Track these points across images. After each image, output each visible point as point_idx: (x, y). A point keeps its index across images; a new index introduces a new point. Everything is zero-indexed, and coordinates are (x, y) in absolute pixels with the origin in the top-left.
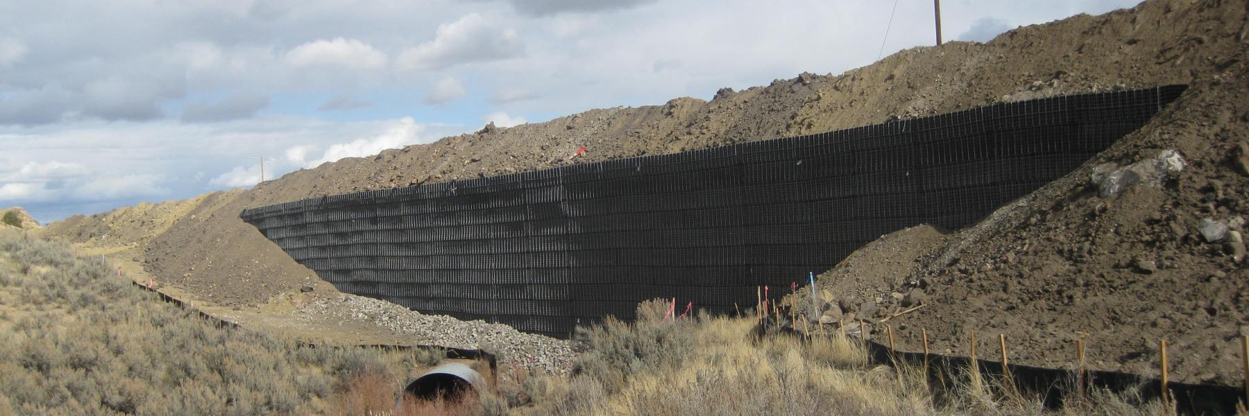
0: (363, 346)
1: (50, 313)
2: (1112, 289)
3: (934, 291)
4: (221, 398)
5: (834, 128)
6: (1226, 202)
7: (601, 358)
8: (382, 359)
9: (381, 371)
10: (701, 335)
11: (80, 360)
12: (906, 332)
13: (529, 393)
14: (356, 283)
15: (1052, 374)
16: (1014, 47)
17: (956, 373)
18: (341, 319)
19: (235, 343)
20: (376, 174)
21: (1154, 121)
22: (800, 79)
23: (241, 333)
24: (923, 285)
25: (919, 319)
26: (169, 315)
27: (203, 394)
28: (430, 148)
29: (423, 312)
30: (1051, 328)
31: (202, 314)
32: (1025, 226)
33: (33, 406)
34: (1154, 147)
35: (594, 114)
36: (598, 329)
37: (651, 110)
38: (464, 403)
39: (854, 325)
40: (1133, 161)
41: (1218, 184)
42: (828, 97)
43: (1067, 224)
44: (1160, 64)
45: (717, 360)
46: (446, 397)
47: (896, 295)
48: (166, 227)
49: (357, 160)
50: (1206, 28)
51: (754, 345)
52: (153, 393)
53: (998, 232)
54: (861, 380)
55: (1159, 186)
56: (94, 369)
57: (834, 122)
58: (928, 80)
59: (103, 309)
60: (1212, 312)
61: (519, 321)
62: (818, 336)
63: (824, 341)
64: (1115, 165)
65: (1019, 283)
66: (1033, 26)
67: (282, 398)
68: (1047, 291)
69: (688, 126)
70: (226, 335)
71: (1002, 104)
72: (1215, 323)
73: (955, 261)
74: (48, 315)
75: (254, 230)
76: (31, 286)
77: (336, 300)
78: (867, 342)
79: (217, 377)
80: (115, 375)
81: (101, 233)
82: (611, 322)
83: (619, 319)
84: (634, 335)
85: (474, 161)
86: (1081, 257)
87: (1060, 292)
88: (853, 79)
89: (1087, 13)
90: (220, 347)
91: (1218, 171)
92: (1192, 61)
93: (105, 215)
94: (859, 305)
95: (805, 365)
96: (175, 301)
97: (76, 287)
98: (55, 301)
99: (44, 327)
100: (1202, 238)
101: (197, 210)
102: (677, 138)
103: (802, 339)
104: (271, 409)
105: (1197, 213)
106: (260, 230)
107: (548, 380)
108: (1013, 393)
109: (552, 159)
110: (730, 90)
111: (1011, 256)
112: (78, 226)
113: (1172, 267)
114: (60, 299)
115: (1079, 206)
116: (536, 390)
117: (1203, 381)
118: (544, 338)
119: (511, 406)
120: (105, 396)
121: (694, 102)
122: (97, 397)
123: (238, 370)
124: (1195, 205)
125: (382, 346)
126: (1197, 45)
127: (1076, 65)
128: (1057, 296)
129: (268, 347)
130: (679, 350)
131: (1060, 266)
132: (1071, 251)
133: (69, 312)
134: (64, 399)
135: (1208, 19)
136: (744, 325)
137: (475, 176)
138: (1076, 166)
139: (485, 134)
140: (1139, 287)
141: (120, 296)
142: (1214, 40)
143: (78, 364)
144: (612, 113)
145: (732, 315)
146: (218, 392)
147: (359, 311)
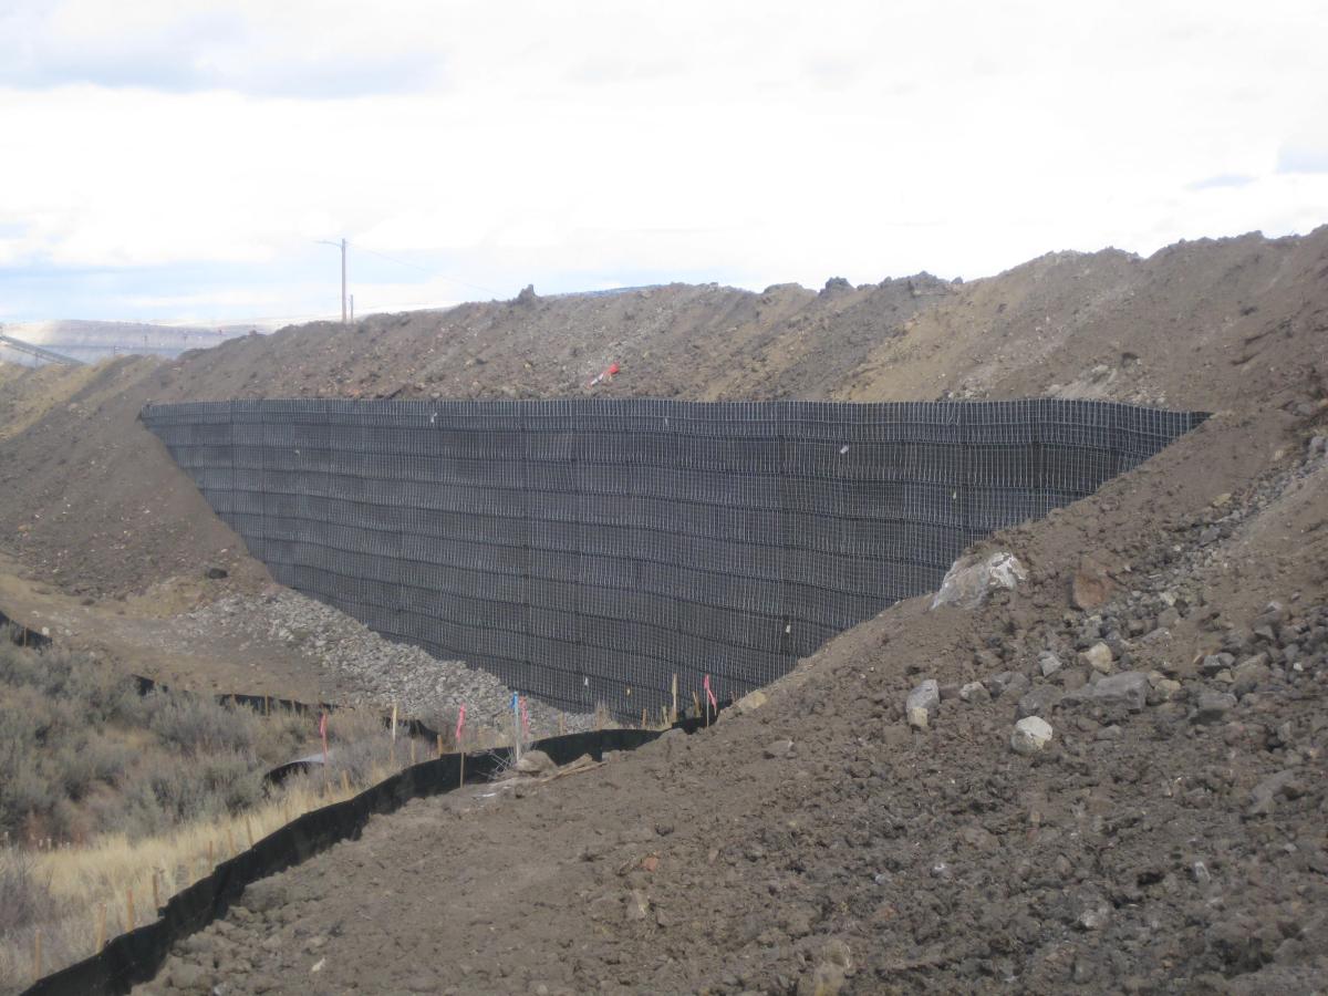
48: (33, 419)
77: (256, 599)
106: (167, 448)
110: (845, 282)
121: (797, 296)
147: (282, 626)
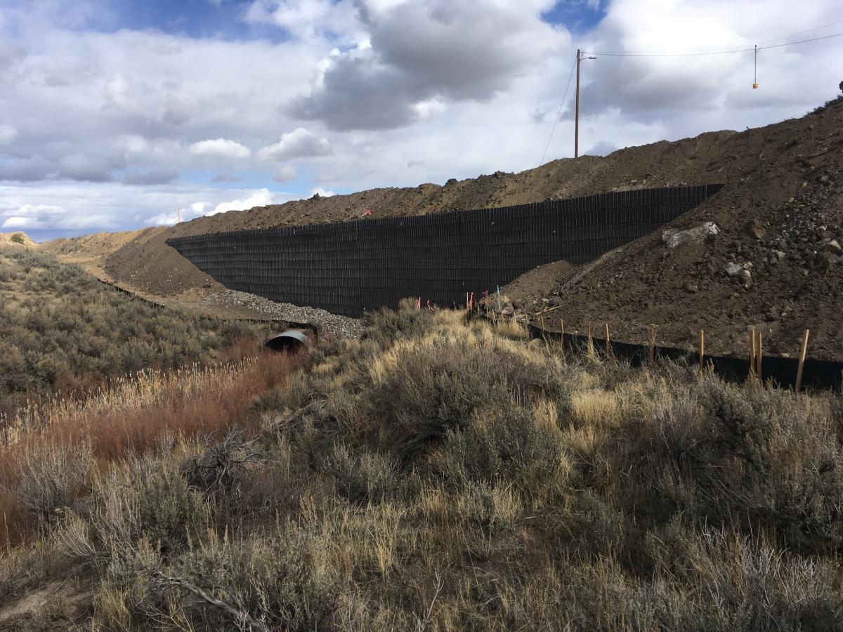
0: (241, 320)
1: (44, 297)
2: (671, 301)
3: (567, 298)
4: (154, 348)
5: (514, 204)
6: (742, 254)
7: (379, 330)
8: (251, 327)
9: (251, 334)
10: (435, 318)
11: (64, 325)
12: (550, 321)
13: (336, 348)
14: (236, 283)
15: (635, 347)
16: (621, 160)
17: (580, 344)
18: (227, 304)
19: (163, 317)
20: (249, 221)
21: (703, 205)
22: (496, 175)
23: (166, 311)
24: (561, 295)
25: (558, 314)
26: (121, 299)
27: (143, 346)
28: (281, 207)
29: (276, 301)
30: (634, 322)
31: (142, 299)
32: (621, 263)
33: (34, 352)
34: (701, 220)
35: (377, 191)
36: (377, 314)
37: (410, 190)
38: (299, 353)
39: (521, 316)
40: (688, 228)
41: (738, 242)
42: (511, 186)
43: (646, 263)
44: (708, 171)
45: (444, 333)
46: (288, 350)
47: (544, 300)
48: (119, 247)
49: (238, 212)
50: (739, 150)
51: (465, 325)
52: (111, 345)
53: (605, 266)
54: (525, 346)
55: (703, 243)
56: (73, 330)
57: (513, 201)
58: (569, 177)
59: (79, 295)
60: (730, 316)
61: (331, 308)
62: (501, 321)
63: (504, 324)
64: (676, 230)
65: (617, 296)
66: (634, 147)
67: (192, 349)
68: (632, 301)
69: (430, 200)
70: (157, 312)
71: (612, 193)
72: (732, 322)
73: (579, 282)
74: (43, 298)
75: (174, 252)
76: (31, 280)
77: (225, 293)
78: (528, 325)
79: (151, 336)
80: (87, 335)
81: (76, 249)
82: (384, 310)
83: (389, 308)
84: (397, 317)
85: (307, 215)
86: (654, 282)
87: (640, 302)
88: (526, 176)
89: (667, 140)
90: (154, 318)
91: (739, 235)
92: (728, 170)
93: (79, 239)
94: (523, 305)
95: (493, 337)
96: (125, 291)
97: (61, 281)
98: (47, 290)
99: (41, 305)
100: (727, 274)
101: (139, 237)
102: (424, 207)
103: (492, 323)
104: (185, 355)
105: (724, 259)
106: (178, 251)
107: (347, 341)
108: (612, 357)
109: (352, 216)
110: (455, 180)
111: (612, 281)
112: (62, 245)
113: (708, 290)
114: (50, 289)
115: (654, 253)
116: (341, 347)
117: (724, 355)
118: (345, 318)
119: (326, 356)
120: (81, 347)
121: (434, 186)
122: (76, 347)
123: (165, 332)
124: (724, 255)
125: (252, 320)
126: (732, 161)
127: (658, 171)
128: (638, 304)
129: (184, 319)
130: (423, 326)
131: (642, 287)
132: (648, 279)
133: (57, 297)
134: (54, 348)
135: (741, 145)
136: (458, 314)
137: (306, 224)
138: (653, 229)
139: (314, 201)
140: (687, 301)
141: (90, 287)
142: (743, 157)
143: (62, 327)
144: (386, 191)
145: (452, 308)
146: (152, 345)
147: (238, 300)
